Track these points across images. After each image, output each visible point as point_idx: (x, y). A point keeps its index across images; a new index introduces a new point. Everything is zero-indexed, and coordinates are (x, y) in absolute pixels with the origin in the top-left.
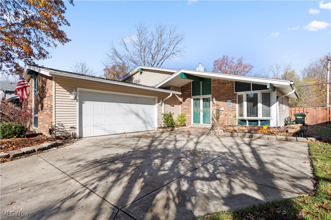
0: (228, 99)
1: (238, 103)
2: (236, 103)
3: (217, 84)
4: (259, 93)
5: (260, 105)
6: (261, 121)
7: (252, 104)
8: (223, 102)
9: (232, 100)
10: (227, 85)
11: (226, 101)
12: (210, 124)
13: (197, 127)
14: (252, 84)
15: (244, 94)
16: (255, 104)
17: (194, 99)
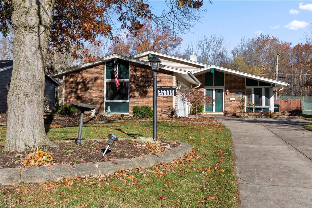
0: (239, 91)
1: (247, 95)
2: (245, 94)
3: (229, 78)
4: (263, 88)
5: (264, 97)
6: (263, 108)
7: (258, 96)
8: (234, 93)
9: (242, 92)
10: (238, 80)
11: (237, 93)
12: (223, 112)
13: (211, 115)
14: (259, 81)
15: (252, 88)
16: (261, 96)
17: (206, 89)
